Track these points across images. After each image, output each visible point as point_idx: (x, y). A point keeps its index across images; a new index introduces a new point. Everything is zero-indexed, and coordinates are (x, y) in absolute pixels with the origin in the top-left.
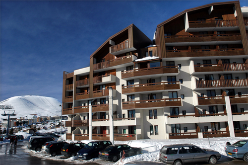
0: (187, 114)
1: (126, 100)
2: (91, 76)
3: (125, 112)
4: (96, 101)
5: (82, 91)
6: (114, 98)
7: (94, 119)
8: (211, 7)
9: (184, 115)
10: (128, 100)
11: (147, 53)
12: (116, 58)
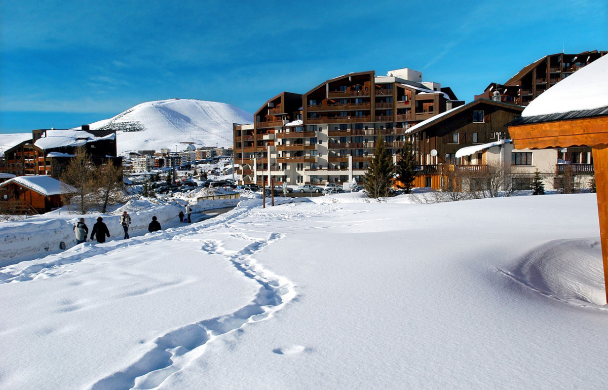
0: (323, 168)
1: (281, 156)
2: (255, 131)
3: (280, 164)
4: (260, 154)
5: (249, 144)
6: (271, 153)
7: (258, 169)
8: (349, 78)
9: (321, 169)
10: (283, 156)
11: (298, 116)
12: (274, 117)
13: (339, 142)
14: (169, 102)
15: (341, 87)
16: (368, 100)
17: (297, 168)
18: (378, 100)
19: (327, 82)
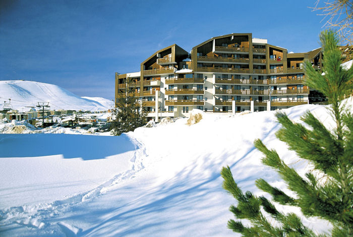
2: (142, 79)
3: (166, 107)
4: (145, 98)
6: (159, 97)
8: (232, 36)
10: (169, 99)
11: (184, 66)
12: (161, 66)
13: (221, 88)
14: (17, 82)
15: (223, 44)
16: (247, 56)
17: (182, 111)
18: (255, 57)
19: (214, 38)
